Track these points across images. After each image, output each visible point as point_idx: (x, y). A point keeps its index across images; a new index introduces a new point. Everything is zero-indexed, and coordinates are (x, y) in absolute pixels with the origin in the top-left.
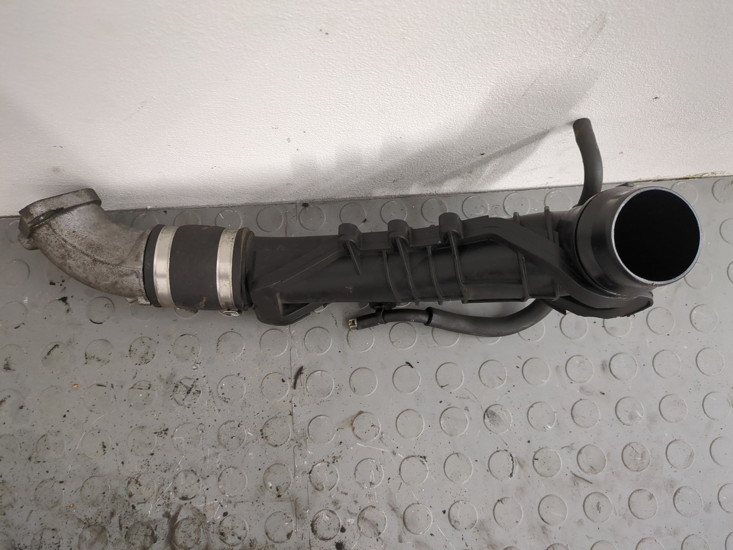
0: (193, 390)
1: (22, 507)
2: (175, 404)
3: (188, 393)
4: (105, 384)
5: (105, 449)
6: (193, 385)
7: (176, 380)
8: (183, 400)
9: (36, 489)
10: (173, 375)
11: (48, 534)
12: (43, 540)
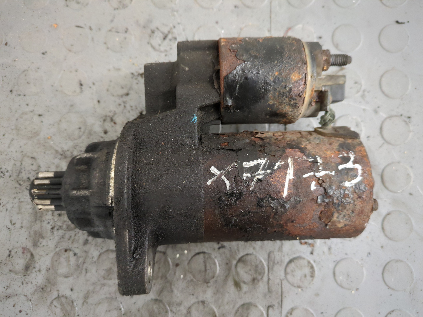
0: (170, 36)
1: (4, 135)
2: (150, 49)
3: (164, 39)
4: (82, 26)
5: (82, 87)
6: (169, 32)
7: (153, 26)
8: (160, 45)
9: (17, 120)
10: (150, 21)
11: (27, 162)
12: (22, 167)
